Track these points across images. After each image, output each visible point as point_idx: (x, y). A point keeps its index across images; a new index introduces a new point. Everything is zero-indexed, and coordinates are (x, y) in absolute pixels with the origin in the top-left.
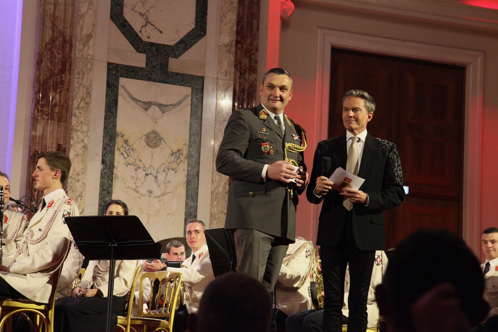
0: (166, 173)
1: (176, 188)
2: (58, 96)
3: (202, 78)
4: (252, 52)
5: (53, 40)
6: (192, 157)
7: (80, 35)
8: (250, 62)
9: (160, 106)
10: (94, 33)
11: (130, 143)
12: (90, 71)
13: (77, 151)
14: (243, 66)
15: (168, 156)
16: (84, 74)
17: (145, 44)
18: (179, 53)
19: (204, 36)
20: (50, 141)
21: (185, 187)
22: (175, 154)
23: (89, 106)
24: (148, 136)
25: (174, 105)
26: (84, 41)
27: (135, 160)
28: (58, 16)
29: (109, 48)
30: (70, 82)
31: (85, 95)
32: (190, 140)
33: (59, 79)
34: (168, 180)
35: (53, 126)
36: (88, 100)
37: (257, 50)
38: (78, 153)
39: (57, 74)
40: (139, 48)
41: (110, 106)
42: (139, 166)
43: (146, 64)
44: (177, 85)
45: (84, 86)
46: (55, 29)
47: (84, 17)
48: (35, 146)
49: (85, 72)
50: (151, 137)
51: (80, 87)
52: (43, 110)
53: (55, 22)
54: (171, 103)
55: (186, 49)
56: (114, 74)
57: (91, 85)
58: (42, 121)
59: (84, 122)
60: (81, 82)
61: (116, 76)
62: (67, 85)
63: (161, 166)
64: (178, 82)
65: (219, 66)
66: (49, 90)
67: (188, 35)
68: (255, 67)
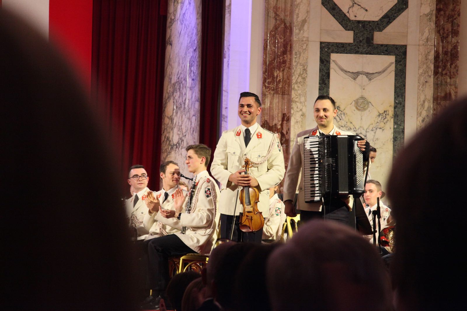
0: (375, 132)
1: (384, 144)
2: (281, 74)
3: (405, 46)
4: (455, 17)
5: (276, 28)
6: (398, 116)
7: (296, 21)
8: (452, 26)
9: (367, 75)
10: (308, 18)
11: (342, 109)
12: (305, 51)
13: (297, 118)
14: (445, 30)
15: (376, 117)
16: (300, 54)
17: (353, 22)
18: (383, 27)
19: (406, 9)
20: (276, 111)
21: (392, 143)
22: (382, 115)
23: (305, 81)
24: (357, 102)
25: (379, 73)
26: (300, 26)
27: (347, 123)
28: (279, 8)
29: (321, 30)
30: (291, 61)
31: (302, 71)
32: (395, 102)
33: (282, 60)
34: (376, 138)
35: (278, 99)
36: (304, 76)
37: (459, 15)
38: (298, 121)
39: (280, 55)
40: (347, 26)
41: (323, 79)
42: (350, 127)
43: (354, 40)
44: (382, 55)
45: (300, 64)
46: (278, 18)
47: (299, 6)
48: (264, 117)
49: (301, 52)
50: (360, 102)
51: (297, 65)
52: (270, 86)
53: (277, 13)
54: (377, 71)
55: (389, 23)
56: (327, 52)
57: (307, 63)
58: (269, 95)
59: (301, 94)
60: (298, 61)
61: (328, 53)
62: (289, 64)
63: (369, 126)
64: (383, 52)
65: (420, 34)
66: (273, 70)
67: (391, 9)
68: (457, 31)
